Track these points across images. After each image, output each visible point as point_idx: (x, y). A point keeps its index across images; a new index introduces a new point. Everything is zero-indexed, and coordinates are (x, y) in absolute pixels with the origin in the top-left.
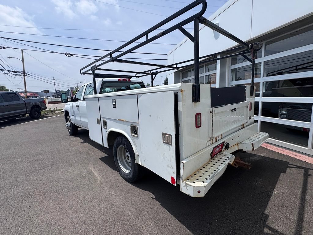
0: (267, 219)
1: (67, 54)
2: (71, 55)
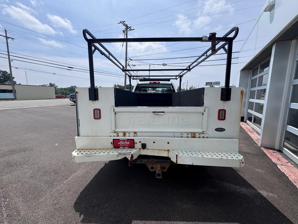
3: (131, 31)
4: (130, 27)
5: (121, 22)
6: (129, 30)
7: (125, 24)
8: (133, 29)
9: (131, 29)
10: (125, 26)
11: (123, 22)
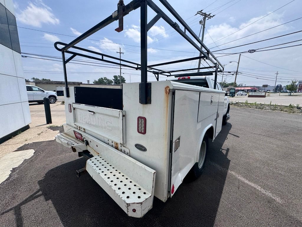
0: (45, 198)
1: (251, 51)
2: (254, 51)
3: (210, 18)
4: (209, 14)
5: (198, 13)
6: (208, 18)
7: (202, 13)
8: (213, 16)
9: (211, 16)
10: (203, 15)
11: (199, 12)
